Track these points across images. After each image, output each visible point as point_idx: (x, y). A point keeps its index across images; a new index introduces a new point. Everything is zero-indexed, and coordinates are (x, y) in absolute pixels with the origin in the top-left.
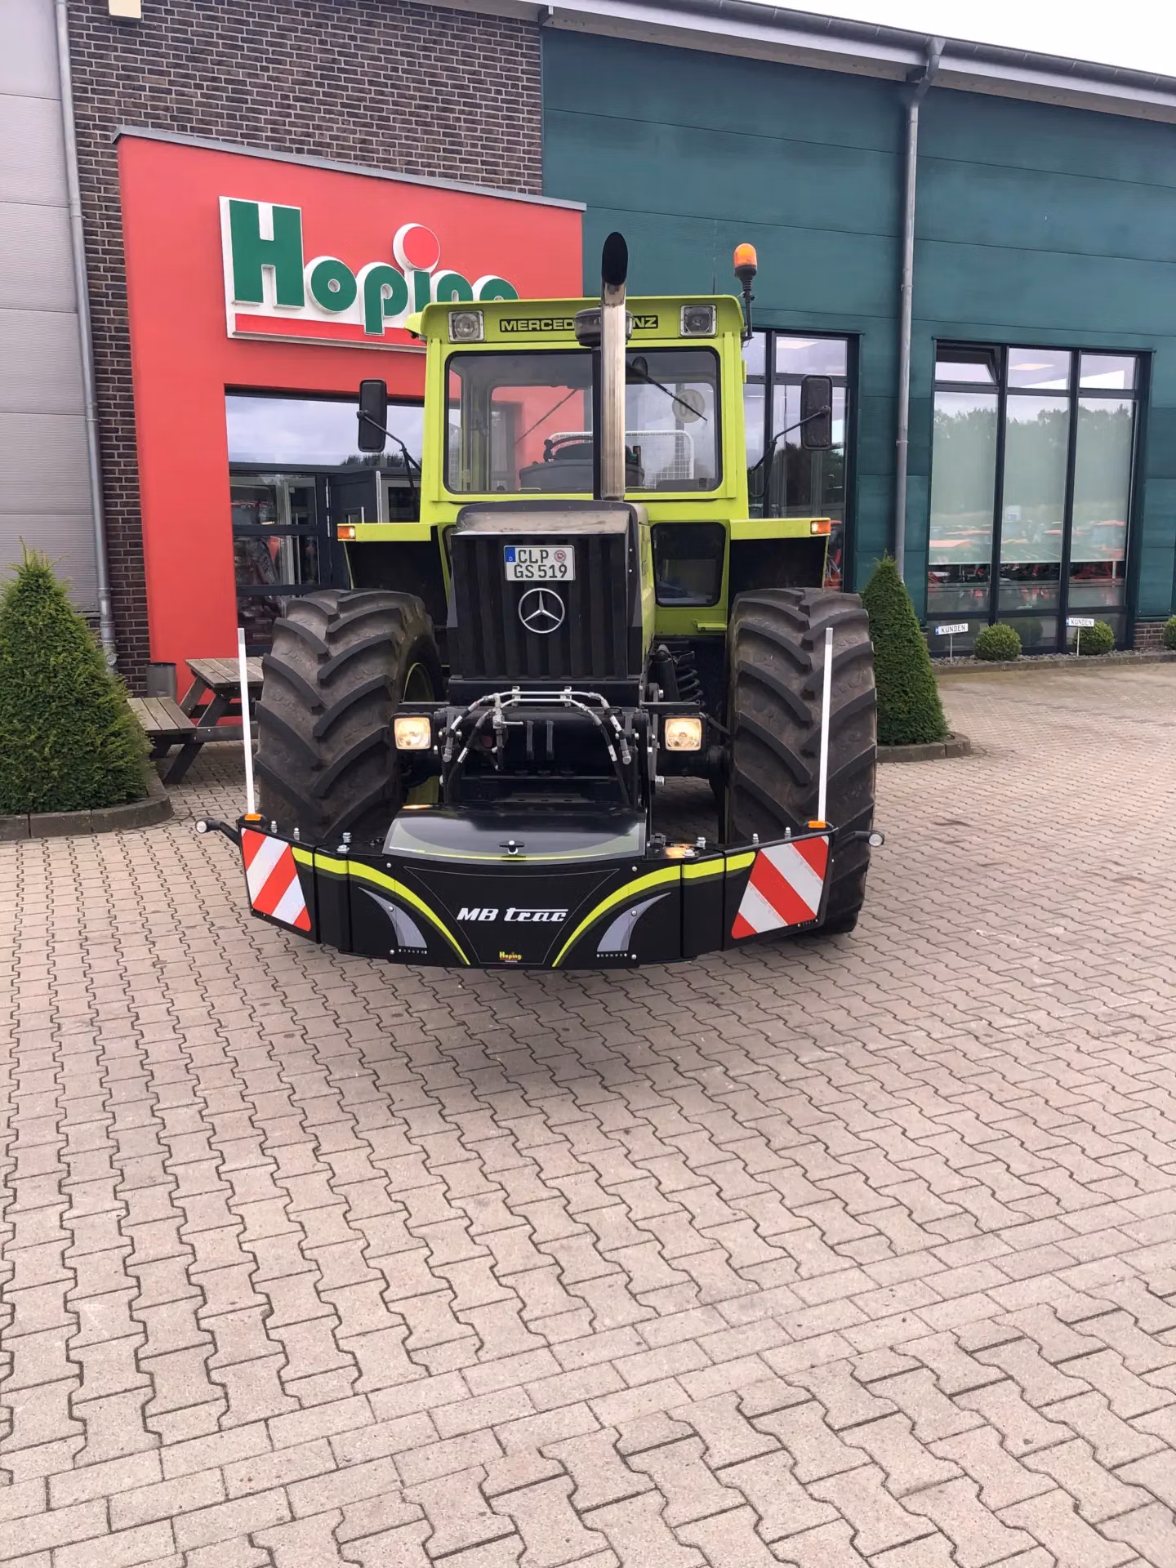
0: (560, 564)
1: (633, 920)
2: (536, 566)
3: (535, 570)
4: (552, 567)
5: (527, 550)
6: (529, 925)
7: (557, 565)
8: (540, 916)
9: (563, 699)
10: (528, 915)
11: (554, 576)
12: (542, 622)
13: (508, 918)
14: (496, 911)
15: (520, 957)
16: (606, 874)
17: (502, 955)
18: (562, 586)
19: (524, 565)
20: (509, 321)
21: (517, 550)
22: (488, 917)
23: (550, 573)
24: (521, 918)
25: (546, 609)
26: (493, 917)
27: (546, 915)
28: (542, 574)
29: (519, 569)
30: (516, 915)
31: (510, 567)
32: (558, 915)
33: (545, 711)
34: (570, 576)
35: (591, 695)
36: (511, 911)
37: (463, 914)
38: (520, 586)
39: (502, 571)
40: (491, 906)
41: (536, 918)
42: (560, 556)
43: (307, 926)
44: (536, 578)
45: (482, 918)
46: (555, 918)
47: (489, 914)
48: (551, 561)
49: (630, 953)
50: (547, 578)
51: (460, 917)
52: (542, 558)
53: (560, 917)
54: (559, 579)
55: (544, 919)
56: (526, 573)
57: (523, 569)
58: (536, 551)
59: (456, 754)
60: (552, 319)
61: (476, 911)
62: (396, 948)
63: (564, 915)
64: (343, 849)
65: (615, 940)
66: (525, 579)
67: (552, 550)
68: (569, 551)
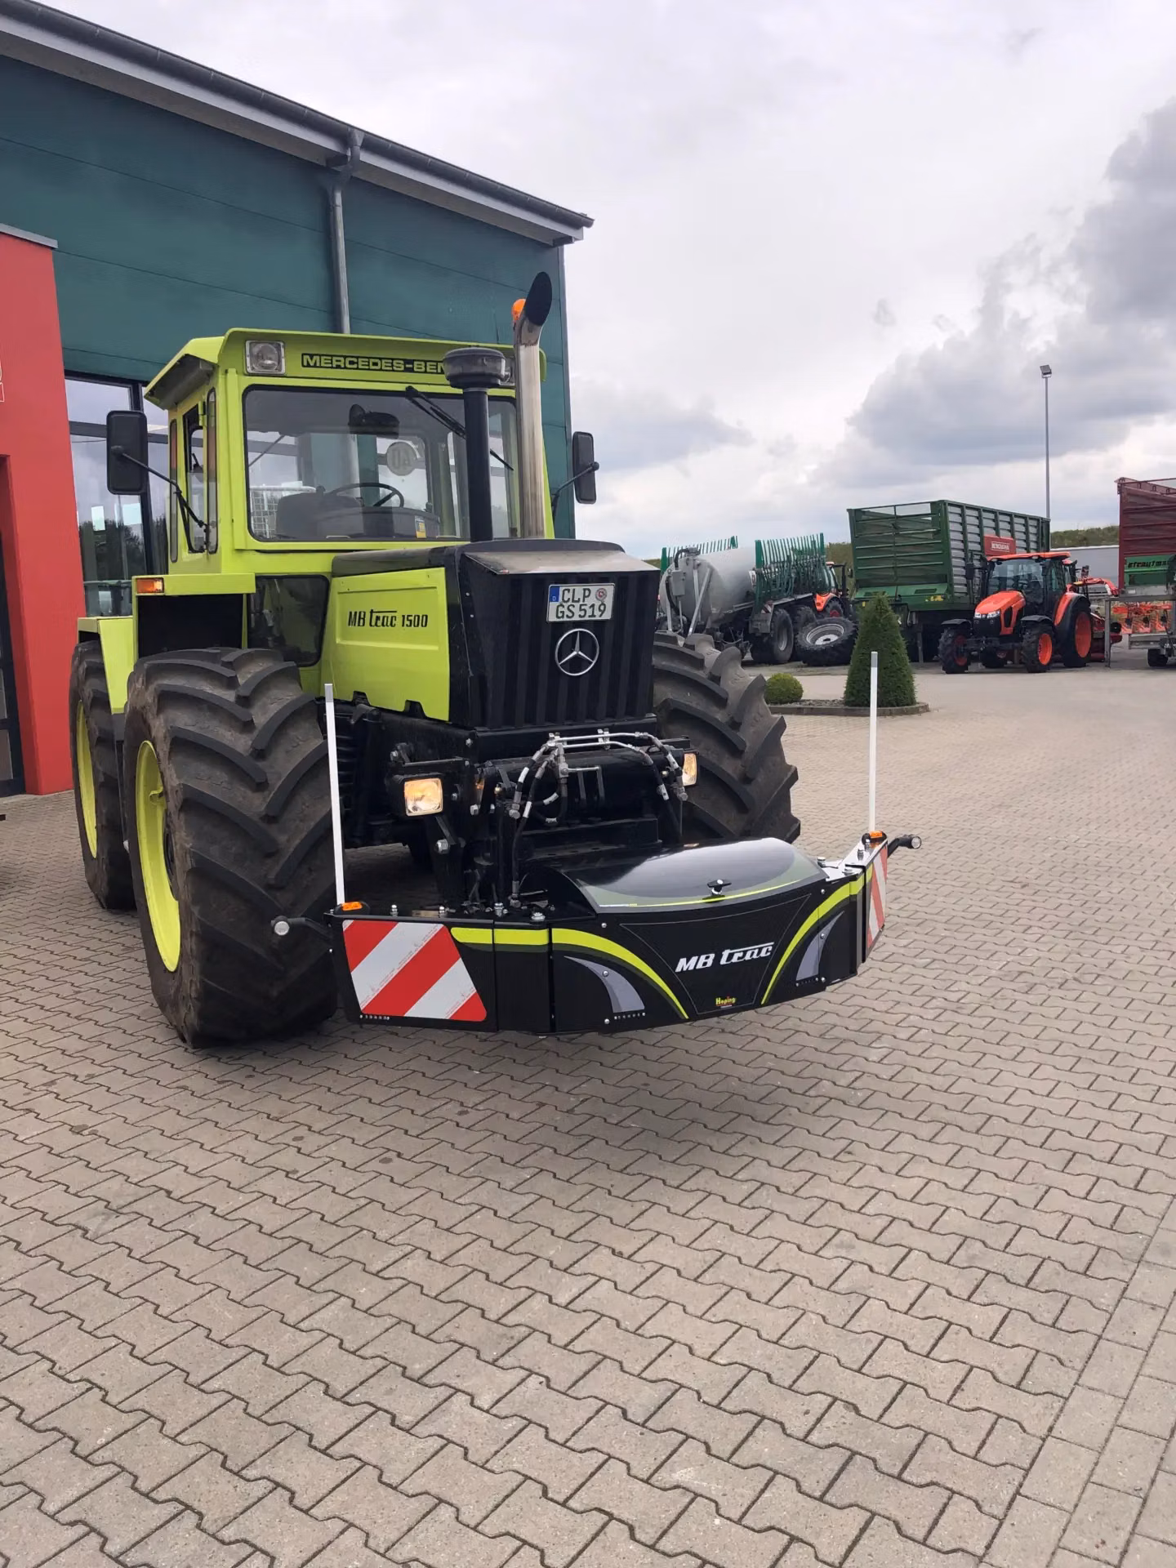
0: (599, 604)
1: (822, 942)
2: (577, 605)
3: (576, 610)
4: (593, 606)
5: (571, 588)
6: (743, 964)
7: (597, 604)
8: (751, 953)
9: (601, 742)
10: (741, 955)
11: (593, 616)
12: (577, 663)
13: (723, 961)
14: (712, 956)
15: (734, 1000)
16: (801, 901)
17: (718, 1001)
18: (598, 626)
19: (566, 605)
20: (312, 356)
21: (561, 589)
22: (705, 964)
23: (589, 612)
24: (735, 960)
25: (581, 650)
26: (710, 962)
27: (756, 951)
28: (582, 613)
29: (561, 609)
30: (731, 956)
31: (552, 607)
32: (766, 949)
33: (591, 755)
34: (607, 616)
35: (637, 734)
36: (726, 953)
37: (682, 965)
38: (560, 627)
39: (544, 611)
40: (707, 952)
41: (748, 957)
42: (601, 595)
43: (480, 1014)
44: (576, 618)
45: (700, 966)
46: (763, 954)
47: (704, 961)
48: (592, 600)
49: (819, 976)
50: (587, 618)
51: (678, 969)
52: (584, 597)
53: (767, 951)
54: (597, 618)
55: (755, 956)
56: (567, 613)
57: (565, 610)
58: (579, 589)
59: (522, 810)
60: (358, 358)
61: (694, 959)
62: (611, 1016)
63: (770, 948)
64: (538, 917)
65: (808, 968)
66: (565, 619)
67: (594, 588)
68: (610, 589)
